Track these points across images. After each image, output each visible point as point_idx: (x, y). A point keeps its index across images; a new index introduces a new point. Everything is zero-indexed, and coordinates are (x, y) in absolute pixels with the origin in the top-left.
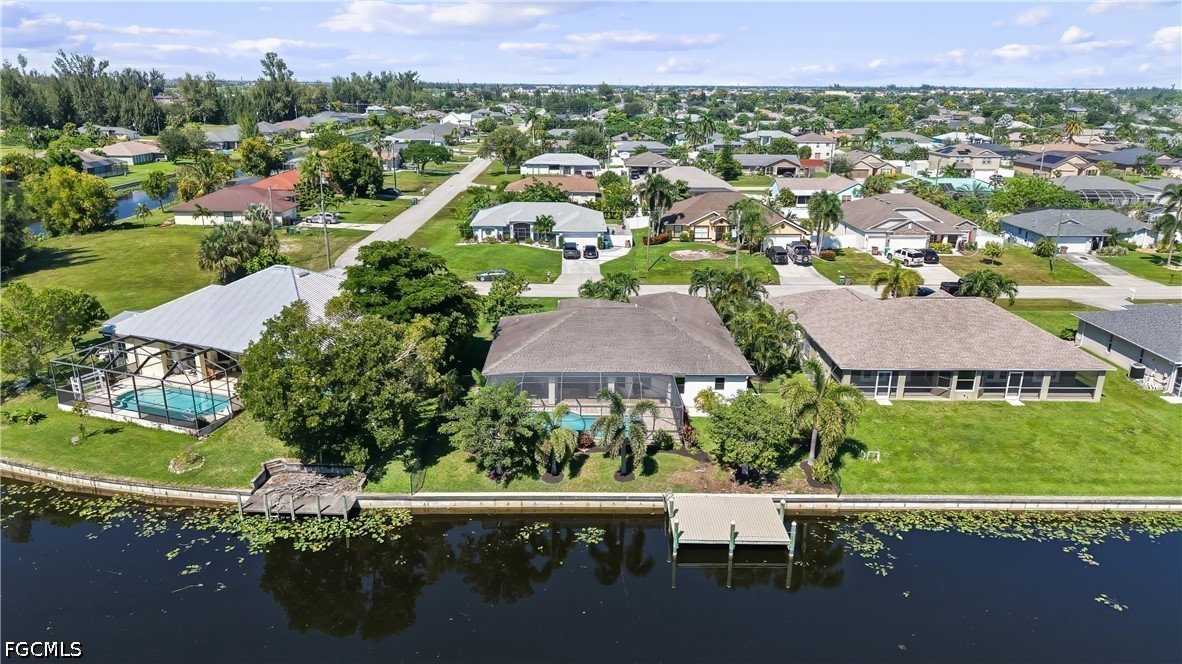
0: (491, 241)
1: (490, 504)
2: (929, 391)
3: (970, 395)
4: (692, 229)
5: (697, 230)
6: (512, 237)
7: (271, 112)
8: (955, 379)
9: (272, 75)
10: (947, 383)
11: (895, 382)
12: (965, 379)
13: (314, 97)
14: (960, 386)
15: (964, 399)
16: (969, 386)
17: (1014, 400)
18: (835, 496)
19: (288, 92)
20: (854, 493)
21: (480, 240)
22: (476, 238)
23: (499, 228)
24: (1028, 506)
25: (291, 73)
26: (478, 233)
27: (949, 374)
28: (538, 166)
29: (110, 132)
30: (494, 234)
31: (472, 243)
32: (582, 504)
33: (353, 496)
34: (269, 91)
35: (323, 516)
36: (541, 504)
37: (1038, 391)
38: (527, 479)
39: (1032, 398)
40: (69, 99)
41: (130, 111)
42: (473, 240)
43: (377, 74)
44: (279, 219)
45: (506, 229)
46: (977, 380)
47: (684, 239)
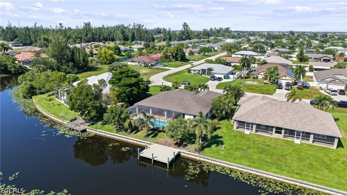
0: (195, 74)
1: (112, 136)
2: (267, 132)
3: (281, 136)
4: (257, 75)
5: (259, 76)
6: (201, 73)
7: (182, 38)
8: (274, 130)
9: (185, 28)
10: (272, 131)
11: (252, 127)
12: (279, 130)
13: (196, 34)
14: (276, 132)
15: (278, 137)
16: (280, 133)
17: (297, 141)
18: (198, 155)
19: (188, 33)
20: (205, 156)
21: (192, 73)
22: (191, 73)
23: (197, 70)
24: (263, 175)
25: (189, 28)
26: (192, 71)
27: (273, 127)
28: (238, 54)
29: (141, 42)
30: (196, 72)
31: (190, 74)
32: (132, 141)
33: (86, 127)
34: (183, 33)
35: (77, 130)
36: (123, 139)
37: (309, 140)
38: (124, 132)
39: (304, 142)
40: (134, 34)
41: (147, 37)
42: (190, 73)
43: (218, 28)
44: (150, 65)
45: (199, 71)
46: (283, 131)
47: (254, 78)
